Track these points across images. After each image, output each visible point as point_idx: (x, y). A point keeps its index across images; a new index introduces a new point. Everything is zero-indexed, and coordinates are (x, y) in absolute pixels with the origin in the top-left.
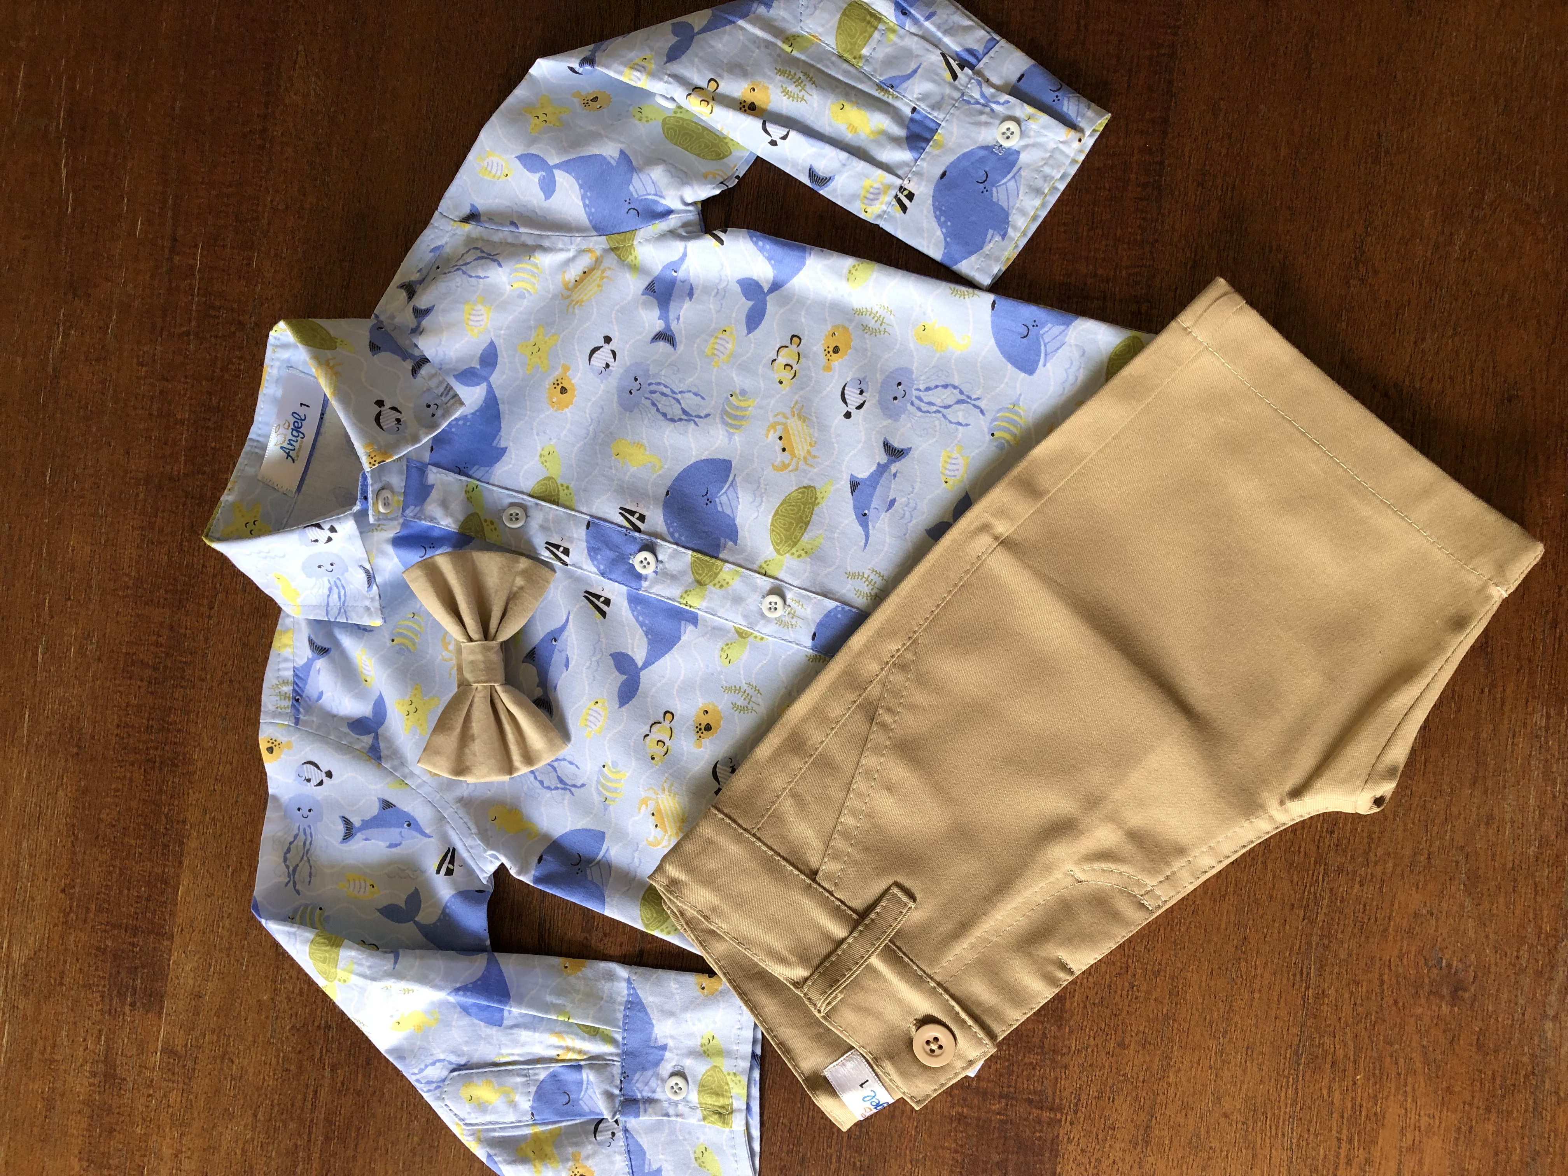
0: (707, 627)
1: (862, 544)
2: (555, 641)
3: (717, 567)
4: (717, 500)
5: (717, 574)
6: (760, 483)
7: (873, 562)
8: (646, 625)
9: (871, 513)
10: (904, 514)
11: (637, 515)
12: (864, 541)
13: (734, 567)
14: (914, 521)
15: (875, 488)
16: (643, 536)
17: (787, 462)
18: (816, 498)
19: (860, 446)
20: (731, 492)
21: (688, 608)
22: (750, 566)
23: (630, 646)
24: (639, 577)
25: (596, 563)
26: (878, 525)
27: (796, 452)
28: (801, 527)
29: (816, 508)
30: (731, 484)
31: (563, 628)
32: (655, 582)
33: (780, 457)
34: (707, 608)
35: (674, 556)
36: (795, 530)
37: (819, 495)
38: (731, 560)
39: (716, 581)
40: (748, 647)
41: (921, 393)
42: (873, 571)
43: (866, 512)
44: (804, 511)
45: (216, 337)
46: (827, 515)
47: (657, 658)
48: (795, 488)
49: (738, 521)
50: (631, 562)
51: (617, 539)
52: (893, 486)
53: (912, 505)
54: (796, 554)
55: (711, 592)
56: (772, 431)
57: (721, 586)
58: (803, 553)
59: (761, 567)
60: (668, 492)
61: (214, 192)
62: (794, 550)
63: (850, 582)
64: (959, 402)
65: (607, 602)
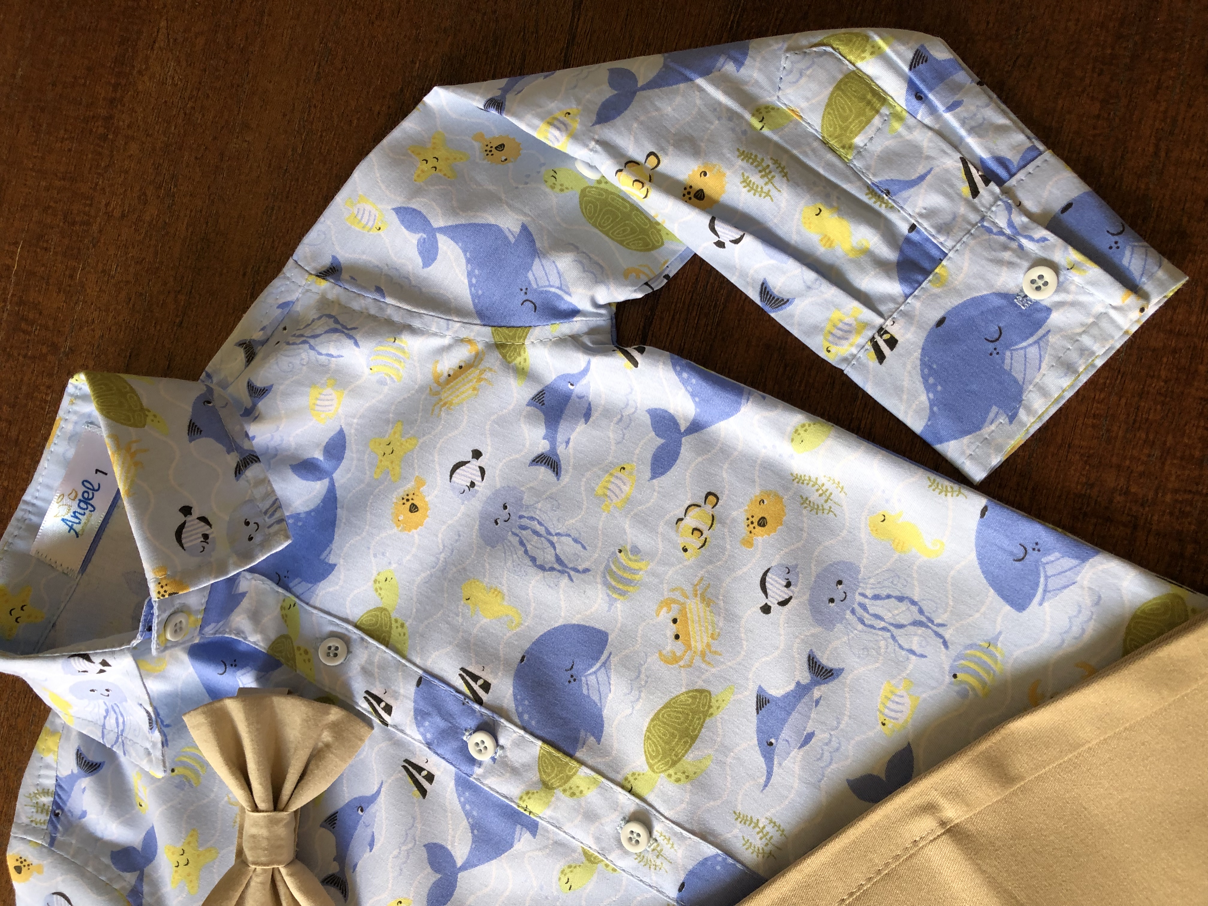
0: (548, 839)
1: (762, 780)
2: (362, 811)
3: (571, 768)
4: (583, 679)
5: (569, 778)
6: (640, 672)
7: (773, 811)
8: (473, 817)
9: (780, 746)
10: (823, 754)
11: (480, 682)
12: (764, 778)
13: (593, 774)
14: (834, 766)
15: (789, 714)
16: (483, 710)
17: (678, 654)
18: (710, 707)
19: (776, 653)
20: (602, 675)
21: (527, 813)
22: (612, 775)
23: (449, 837)
24: (472, 761)
25: (422, 729)
26: (785, 763)
27: (693, 644)
28: (686, 742)
29: (708, 719)
30: (604, 664)
31: (372, 799)
32: (489, 772)
33: (670, 646)
34: (550, 817)
35: (518, 744)
36: (677, 744)
37: (714, 702)
38: (590, 762)
39: (567, 786)
40: (596, 876)
41: (866, 601)
42: (771, 821)
43: (773, 741)
44: (692, 721)
45: (25, 356)
46: (720, 731)
47: (481, 862)
48: (684, 690)
49: (606, 713)
50: (465, 738)
51: (452, 705)
52: (812, 716)
53: (834, 744)
54: (674, 777)
55: (558, 799)
56: (665, 609)
57: (573, 794)
58: (683, 777)
59: (626, 779)
60: (523, 657)
61: (43, 183)
62: (671, 771)
63: (739, 825)
64: (916, 623)
65: (430, 778)
